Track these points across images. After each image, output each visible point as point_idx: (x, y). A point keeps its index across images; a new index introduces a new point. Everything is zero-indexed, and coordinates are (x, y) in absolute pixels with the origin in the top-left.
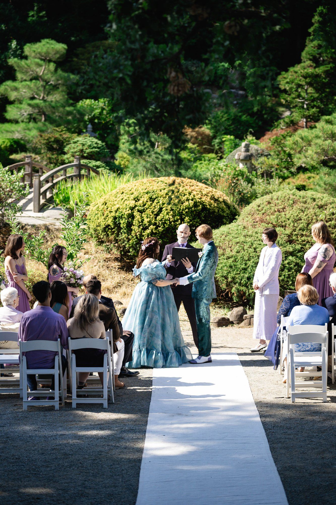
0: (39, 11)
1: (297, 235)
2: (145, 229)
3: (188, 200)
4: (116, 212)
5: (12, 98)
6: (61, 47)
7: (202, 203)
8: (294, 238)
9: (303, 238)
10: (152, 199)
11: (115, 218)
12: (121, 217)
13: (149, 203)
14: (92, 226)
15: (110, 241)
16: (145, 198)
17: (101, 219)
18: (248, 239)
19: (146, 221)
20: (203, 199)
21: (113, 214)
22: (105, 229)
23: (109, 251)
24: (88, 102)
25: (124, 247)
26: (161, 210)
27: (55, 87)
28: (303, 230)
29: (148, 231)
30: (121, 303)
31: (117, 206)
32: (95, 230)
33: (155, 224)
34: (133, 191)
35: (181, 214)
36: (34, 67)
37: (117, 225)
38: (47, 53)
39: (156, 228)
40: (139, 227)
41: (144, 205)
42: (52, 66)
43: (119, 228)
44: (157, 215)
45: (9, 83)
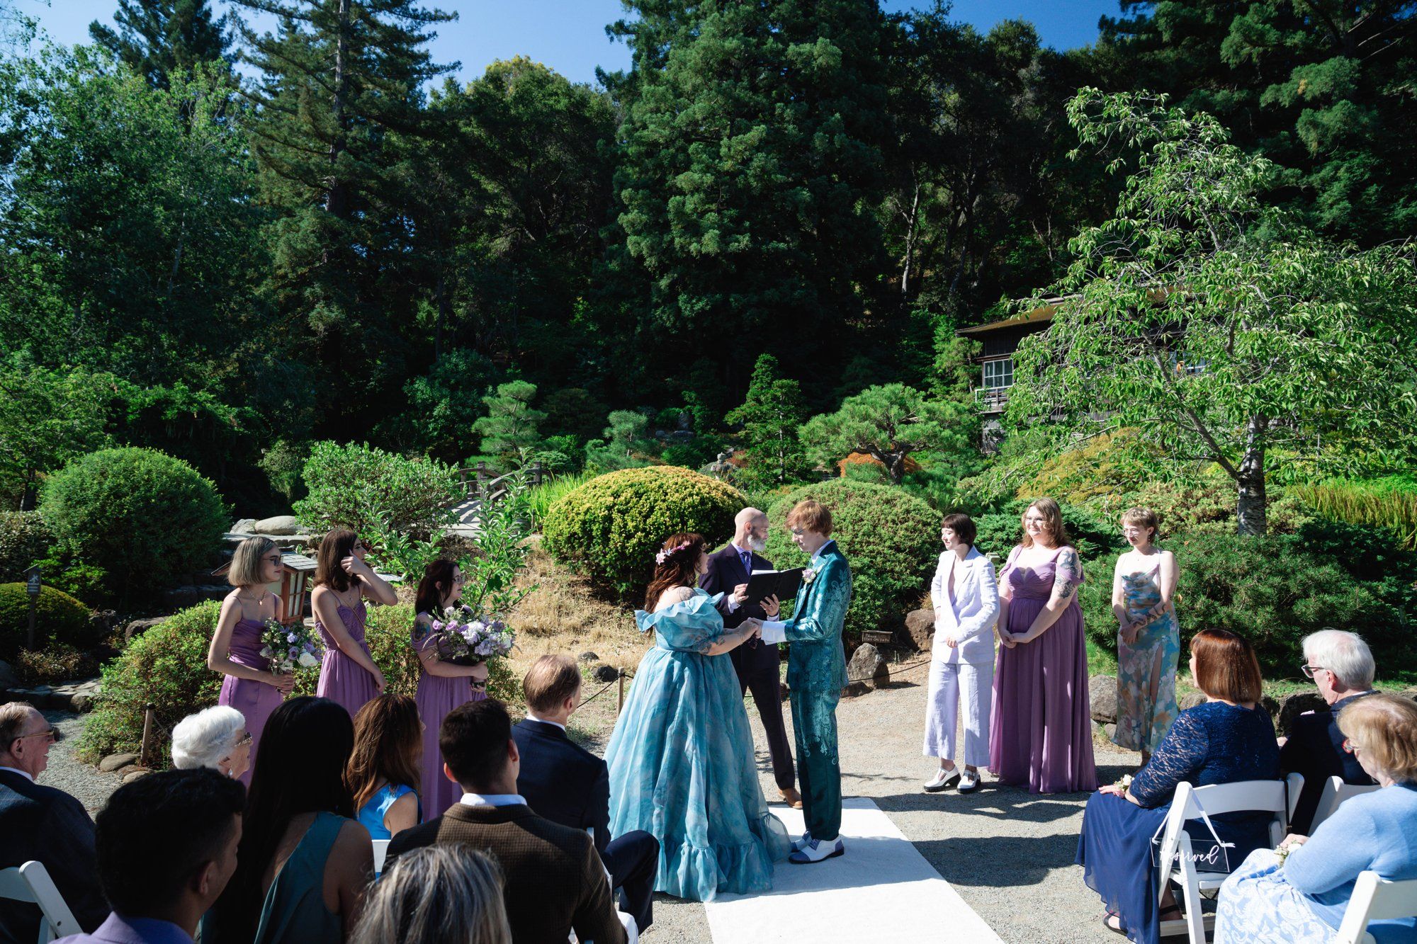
0: (516, 368)
1: (860, 543)
2: (630, 536)
3: (691, 495)
4: (586, 513)
5: (487, 433)
6: (531, 387)
7: (712, 500)
8: (858, 547)
9: (871, 547)
10: (638, 495)
11: (584, 522)
12: (593, 522)
13: (635, 500)
14: (551, 535)
15: (577, 558)
16: (629, 493)
17: (564, 525)
18: (793, 550)
19: (631, 525)
20: (713, 494)
21: (581, 517)
22: (569, 538)
23: (575, 570)
24: (556, 438)
25: (598, 565)
26: (652, 509)
27: (526, 423)
28: (869, 536)
29: (634, 541)
30: (595, 657)
31: (588, 505)
32: (556, 541)
33: (644, 530)
34: (611, 483)
35: (681, 515)
36: (507, 405)
37: (587, 533)
38: (519, 392)
39: (646, 536)
40: (620, 534)
41: (627, 503)
42: (523, 405)
43: (591, 538)
44: (647, 516)
45: (483, 419)
